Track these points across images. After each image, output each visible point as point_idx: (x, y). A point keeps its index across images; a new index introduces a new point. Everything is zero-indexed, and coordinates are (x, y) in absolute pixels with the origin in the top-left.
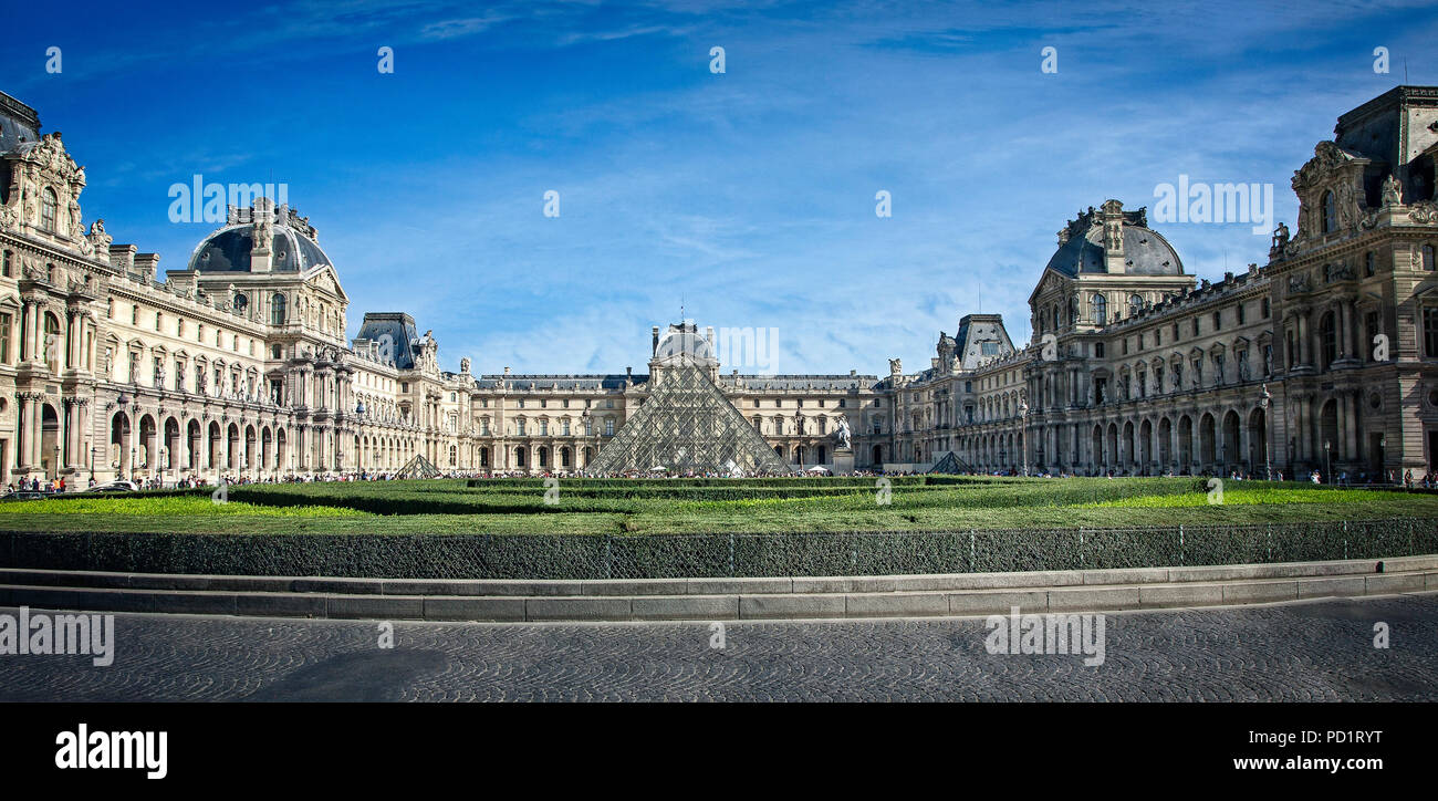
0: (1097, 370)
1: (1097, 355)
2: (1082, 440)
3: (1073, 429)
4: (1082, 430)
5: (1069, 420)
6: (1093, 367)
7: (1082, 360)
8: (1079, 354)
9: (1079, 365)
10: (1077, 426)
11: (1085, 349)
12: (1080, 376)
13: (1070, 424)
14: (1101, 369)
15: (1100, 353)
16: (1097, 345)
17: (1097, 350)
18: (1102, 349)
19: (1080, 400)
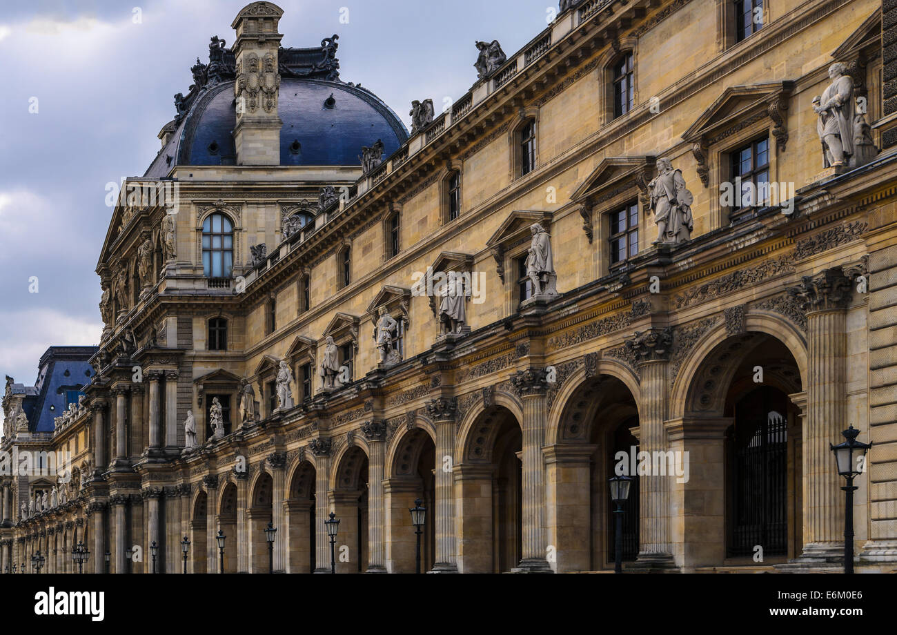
0: (211, 376)
1: (211, 345)
2: (172, 527)
3: (152, 505)
4: (173, 506)
5: (146, 485)
6: (200, 370)
7: (179, 356)
8: (171, 340)
9: (170, 368)
10: (162, 497)
11: (185, 329)
12: (172, 388)
13: (149, 493)
14: (220, 374)
15: (217, 339)
16: (211, 323)
17: (211, 335)
18: (223, 335)
19: (170, 440)
